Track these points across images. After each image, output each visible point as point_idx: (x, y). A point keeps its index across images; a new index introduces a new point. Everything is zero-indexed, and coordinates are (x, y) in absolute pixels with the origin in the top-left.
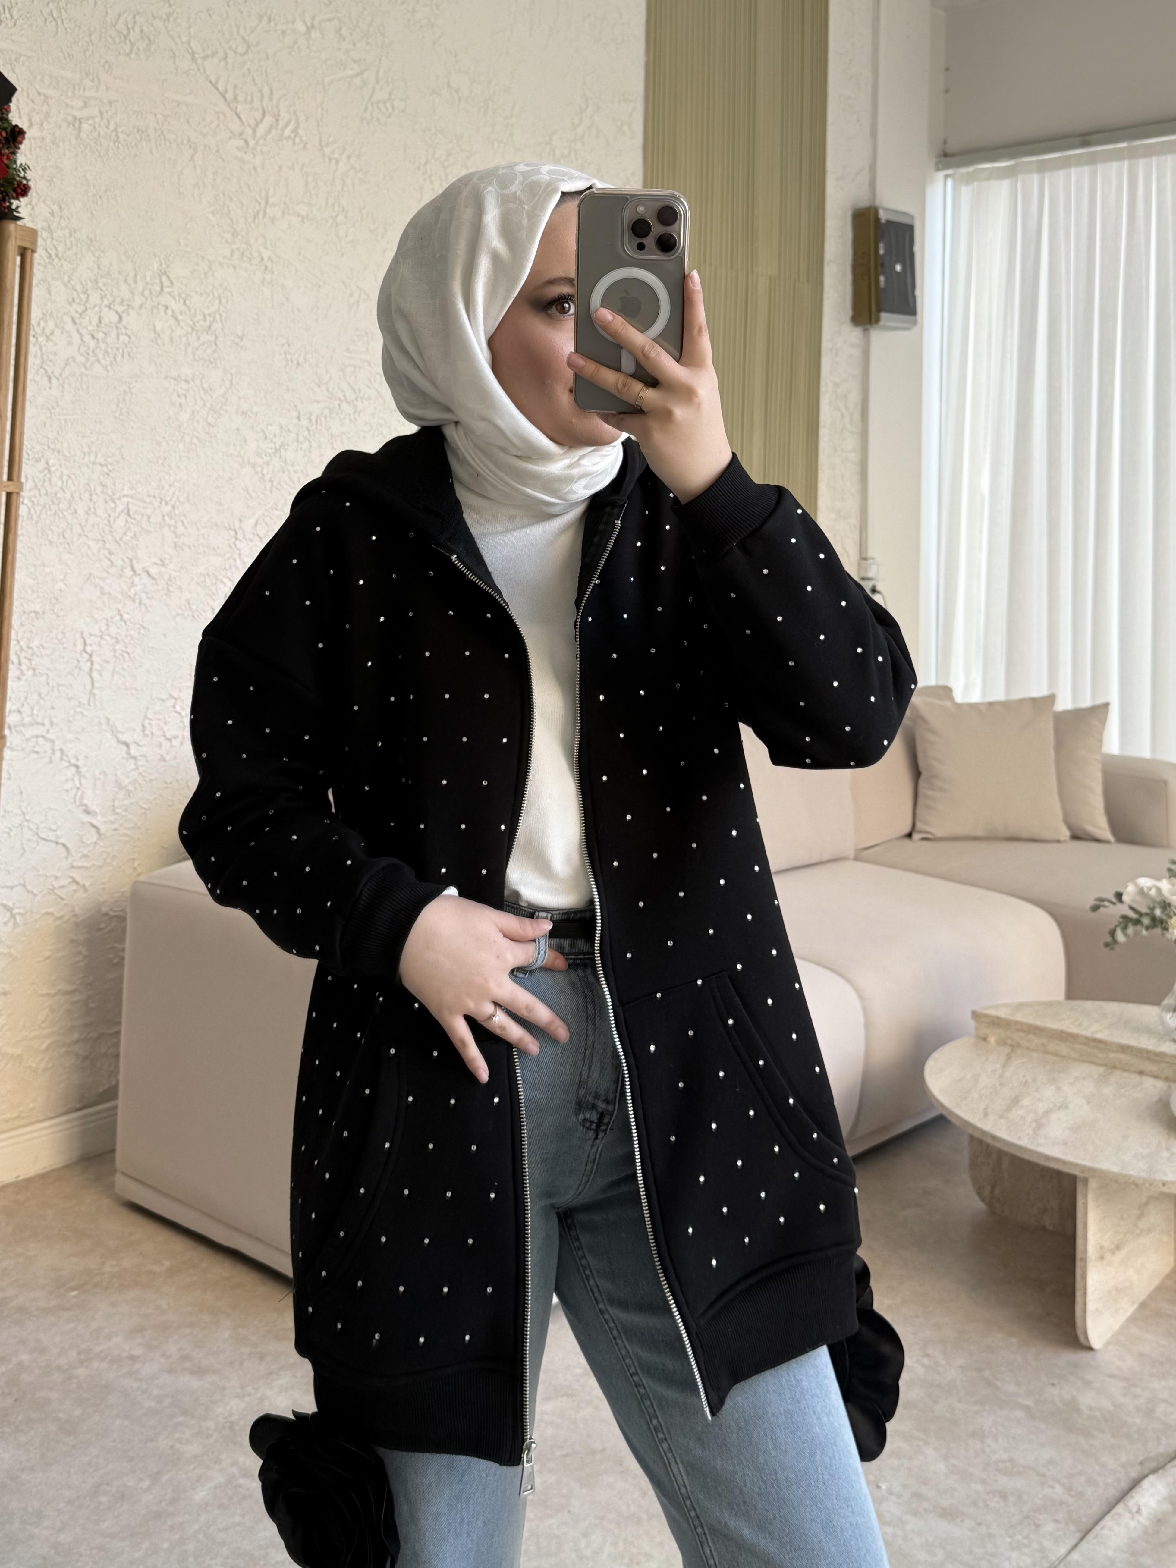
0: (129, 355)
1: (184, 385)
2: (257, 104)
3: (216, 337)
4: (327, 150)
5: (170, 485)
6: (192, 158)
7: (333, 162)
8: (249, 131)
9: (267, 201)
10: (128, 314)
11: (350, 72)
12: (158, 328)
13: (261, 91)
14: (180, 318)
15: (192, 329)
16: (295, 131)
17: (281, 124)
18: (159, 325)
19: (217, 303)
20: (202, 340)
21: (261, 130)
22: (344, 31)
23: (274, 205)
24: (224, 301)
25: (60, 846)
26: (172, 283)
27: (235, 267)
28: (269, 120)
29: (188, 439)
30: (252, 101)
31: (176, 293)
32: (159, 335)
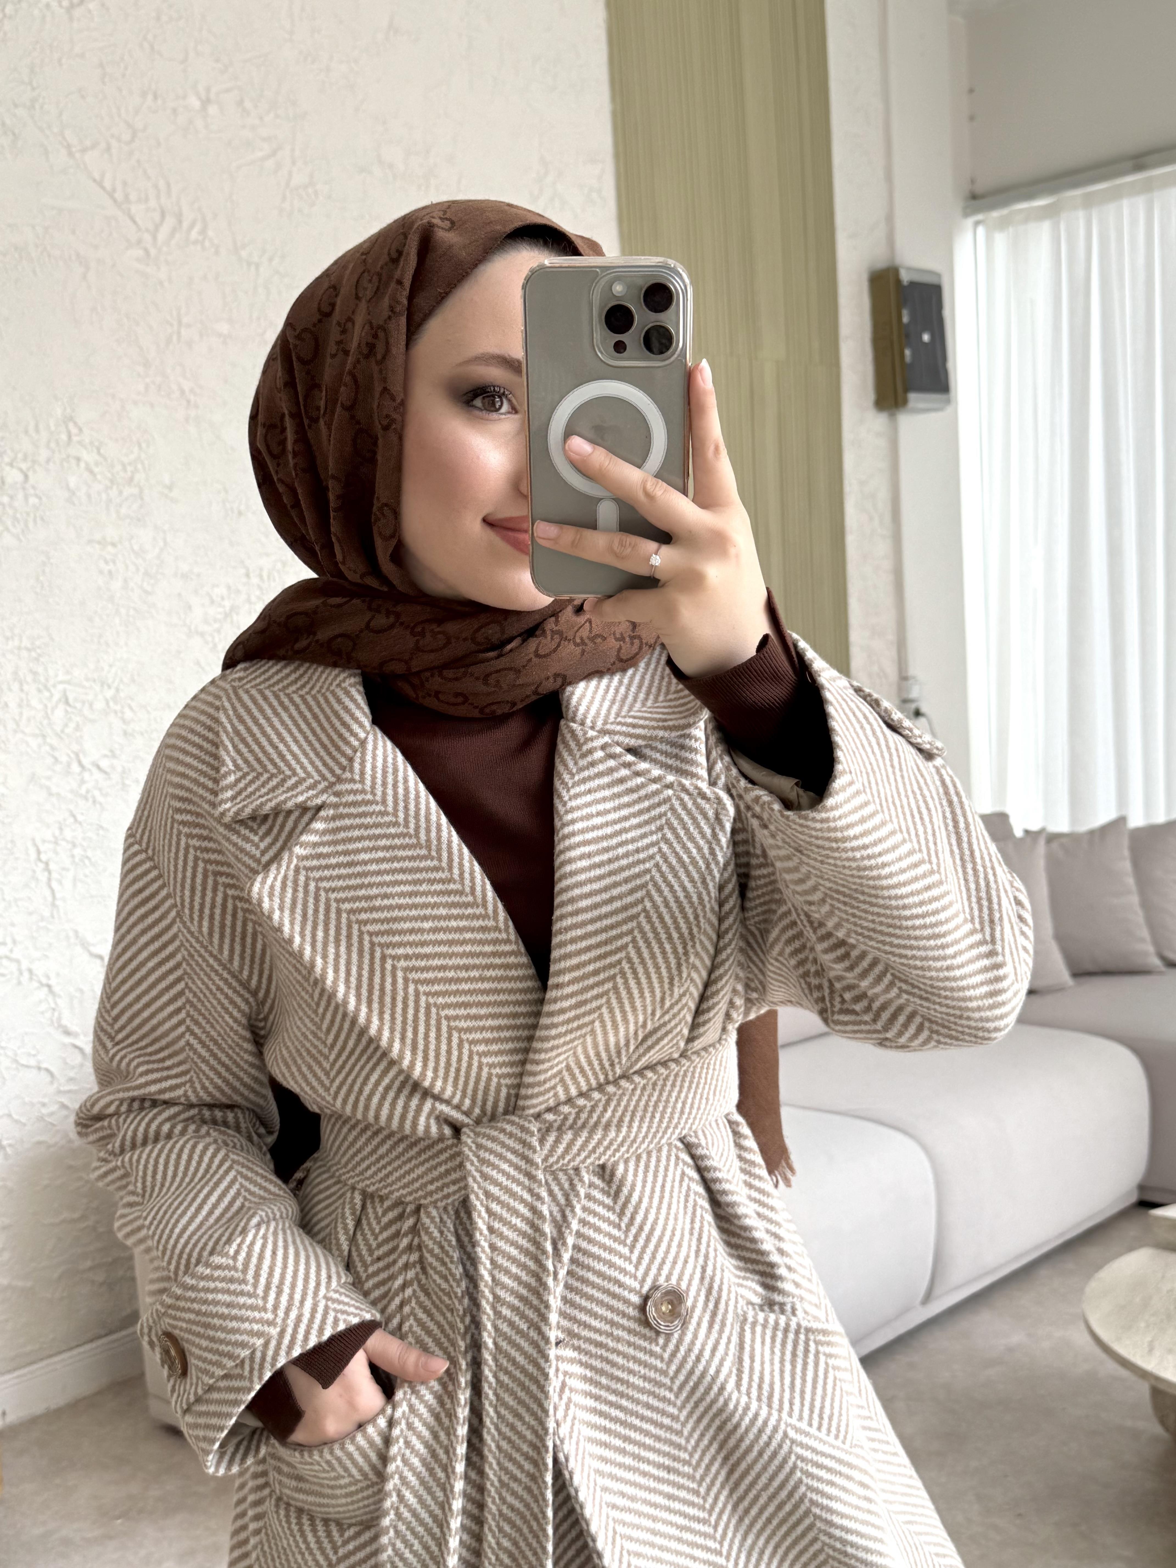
0: (42, 519)
1: (110, 548)
2: (153, 203)
3: (141, 491)
4: (244, 254)
5: (111, 666)
6: (84, 277)
7: (253, 268)
8: (147, 237)
9: (180, 323)
10: (35, 472)
11: (260, 154)
12: (72, 485)
13: (156, 186)
14: (96, 470)
15: (112, 481)
16: (203, 232)
17: (185, 225)
18: (73, 481)
19: (136, 449)
20: (125, 494)
21: (162, 236)
22: (248, 104)
23: (189, 326)
24: (144, 445)
25: (43, 1073)
26: (81, 430)
27: (152, 406)
28: (170, 222)
29: (123, 611)
30: (147, 200)
31: (87, 441)
32: (74, 493)
